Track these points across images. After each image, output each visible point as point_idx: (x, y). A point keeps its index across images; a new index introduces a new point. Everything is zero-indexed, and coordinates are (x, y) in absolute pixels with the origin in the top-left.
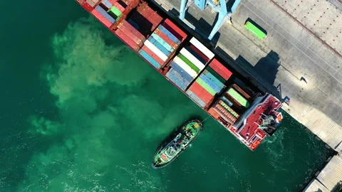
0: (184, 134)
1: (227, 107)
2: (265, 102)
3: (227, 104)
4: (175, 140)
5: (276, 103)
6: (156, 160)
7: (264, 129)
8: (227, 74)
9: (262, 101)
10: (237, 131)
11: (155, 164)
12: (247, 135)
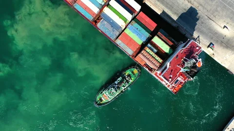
0: (124, 78)
1: (152, 53)
2: (186, 47)
3: (152, 50)
4: (116, 82)
5: (197, 48)
6: (98, 99)
7: (186, 72)
8: (153, 25)
9: (184, 47)
10: (160, 75)
11: (96, 103)
12: (170, 78)
